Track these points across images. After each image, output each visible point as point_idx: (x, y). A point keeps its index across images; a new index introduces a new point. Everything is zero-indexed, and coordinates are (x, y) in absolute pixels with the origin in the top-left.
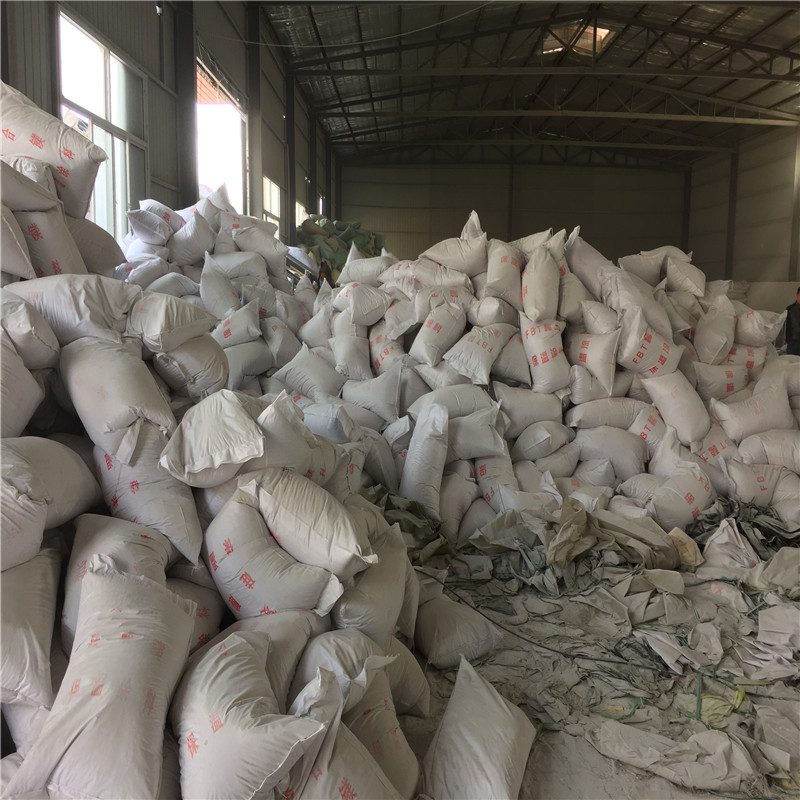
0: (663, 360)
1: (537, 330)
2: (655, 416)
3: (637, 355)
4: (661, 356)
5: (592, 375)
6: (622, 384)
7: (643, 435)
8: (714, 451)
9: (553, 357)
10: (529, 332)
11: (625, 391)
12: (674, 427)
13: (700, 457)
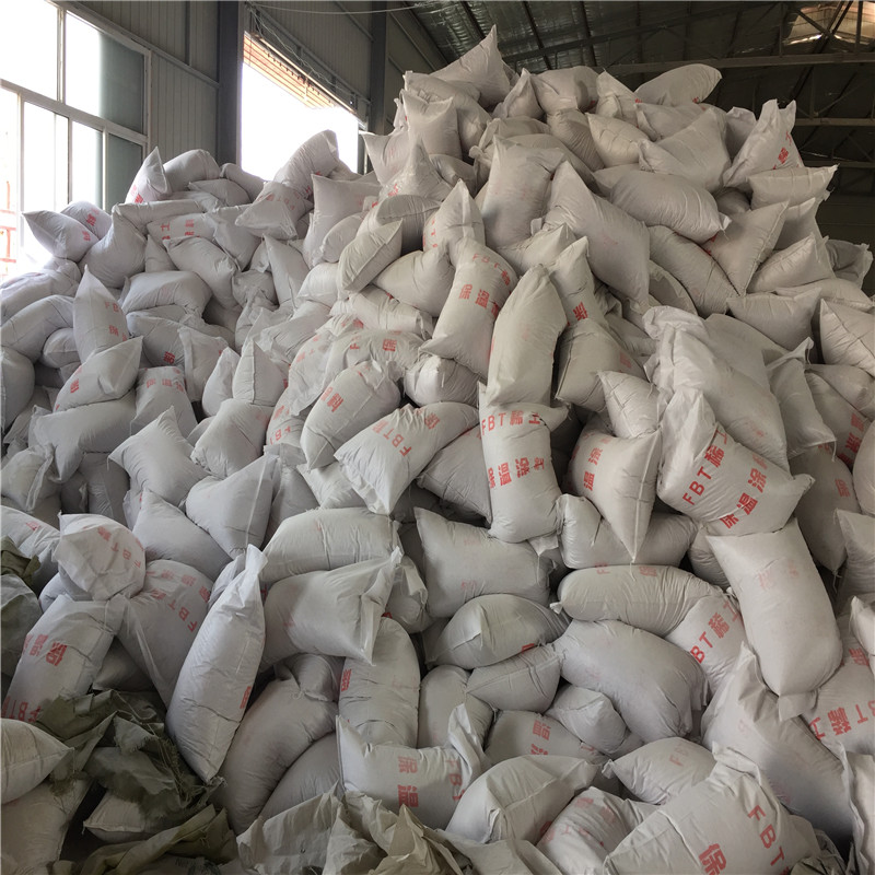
0: (748, 504)
3: (691, 487)
4: (744, 495)
5: (602, 518)
6: (670, 539)
7: (696, 651)
8: (839, 720)
9: (519, 475)
10: (486, 423)
11: (678, 555)
12: (755, 653)
13: (809, 727)
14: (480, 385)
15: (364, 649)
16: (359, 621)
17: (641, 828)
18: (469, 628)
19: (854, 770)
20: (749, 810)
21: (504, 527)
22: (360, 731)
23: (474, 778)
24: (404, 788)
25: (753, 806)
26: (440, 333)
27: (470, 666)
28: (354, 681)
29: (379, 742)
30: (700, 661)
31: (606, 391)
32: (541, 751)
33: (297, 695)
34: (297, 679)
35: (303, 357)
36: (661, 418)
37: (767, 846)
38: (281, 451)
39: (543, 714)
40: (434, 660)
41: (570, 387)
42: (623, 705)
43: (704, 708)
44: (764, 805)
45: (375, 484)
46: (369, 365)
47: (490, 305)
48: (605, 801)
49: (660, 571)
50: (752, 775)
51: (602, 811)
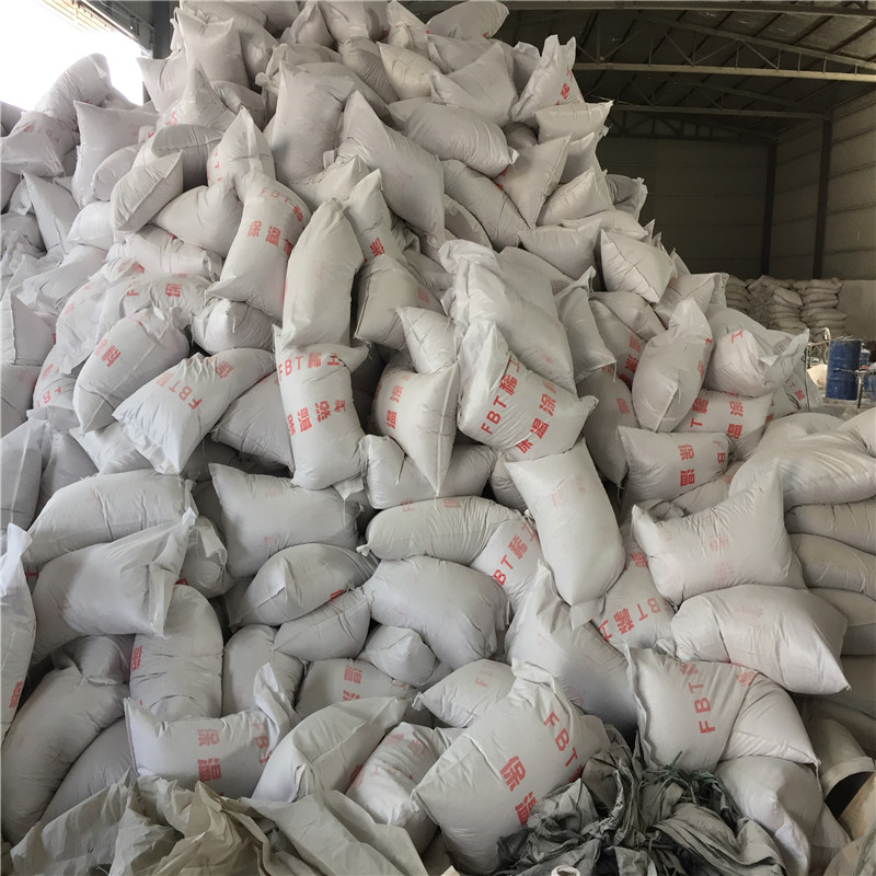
0: (540, 428)
1: (295, 365)
2: (525, 537)
3: (488, 417)
4: (536, 420)
5: (406, 455)
6: (472, 469)
7: (498, 575)
8: (624, 620)
9: (319, 420)
10: (283, 368)
11: (480, 484)
12: (550, 569)
13: (598, 630)
14: (275, 327)
15: (155, 622)
16: (148, 592)
17: (447, 755)
18: (272, 584)
19: (636, 664)
20: (545, 719)
21: (307, 474)
22: (154, 711)
23: (282, 736)
24: (205, 762)
25: (548, 713)
26: (228, 274)
27: (277, 622)
28: (145, 658)
29: (177, 719)
30: (502, 583)
31: (405, 327)
32: (353, 695)
33: (79, 683)
34: (78, 665)
35: (72, 307)
36: (458, 352)
37: (562, 749)
38: (50, 415)
39: (354, 659)
40: (238, 621)
41: (370, 325)
42: (431, 638)
43: (507, 627)
44: (559, 711)
45: (161, 442)
46: (150, 312)
47: (281, 243)
48: (414, 734)
49: (462, 501)
50: (548, 685)
51: (411, 745)
